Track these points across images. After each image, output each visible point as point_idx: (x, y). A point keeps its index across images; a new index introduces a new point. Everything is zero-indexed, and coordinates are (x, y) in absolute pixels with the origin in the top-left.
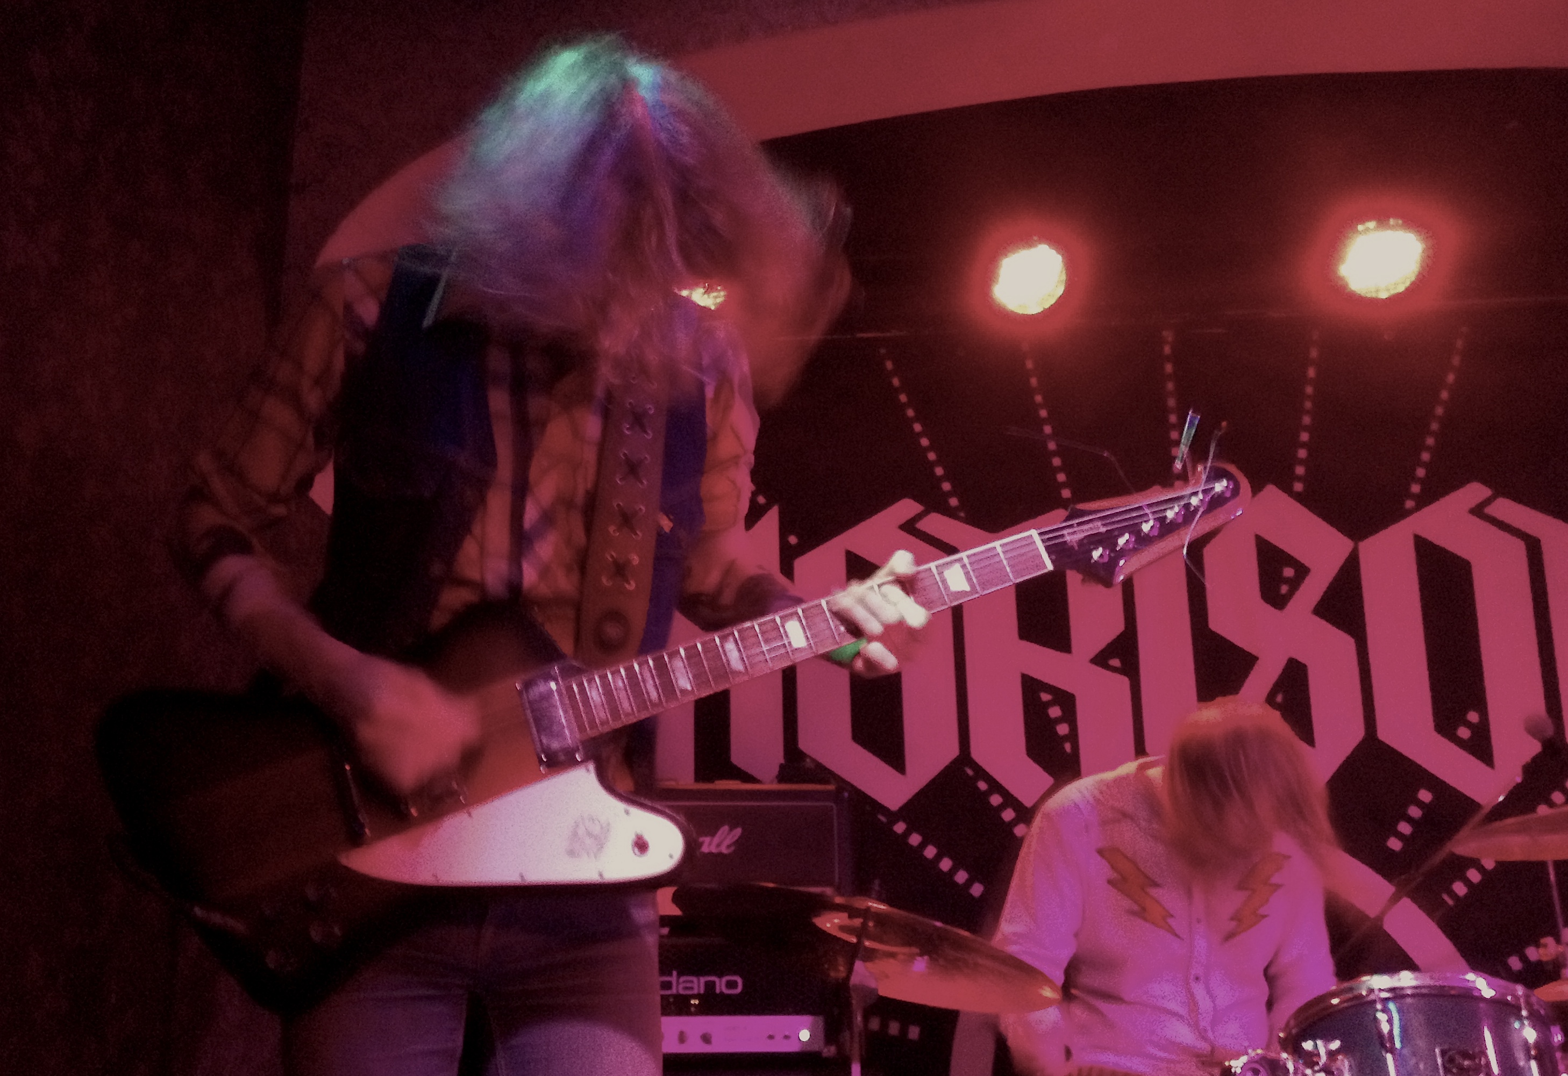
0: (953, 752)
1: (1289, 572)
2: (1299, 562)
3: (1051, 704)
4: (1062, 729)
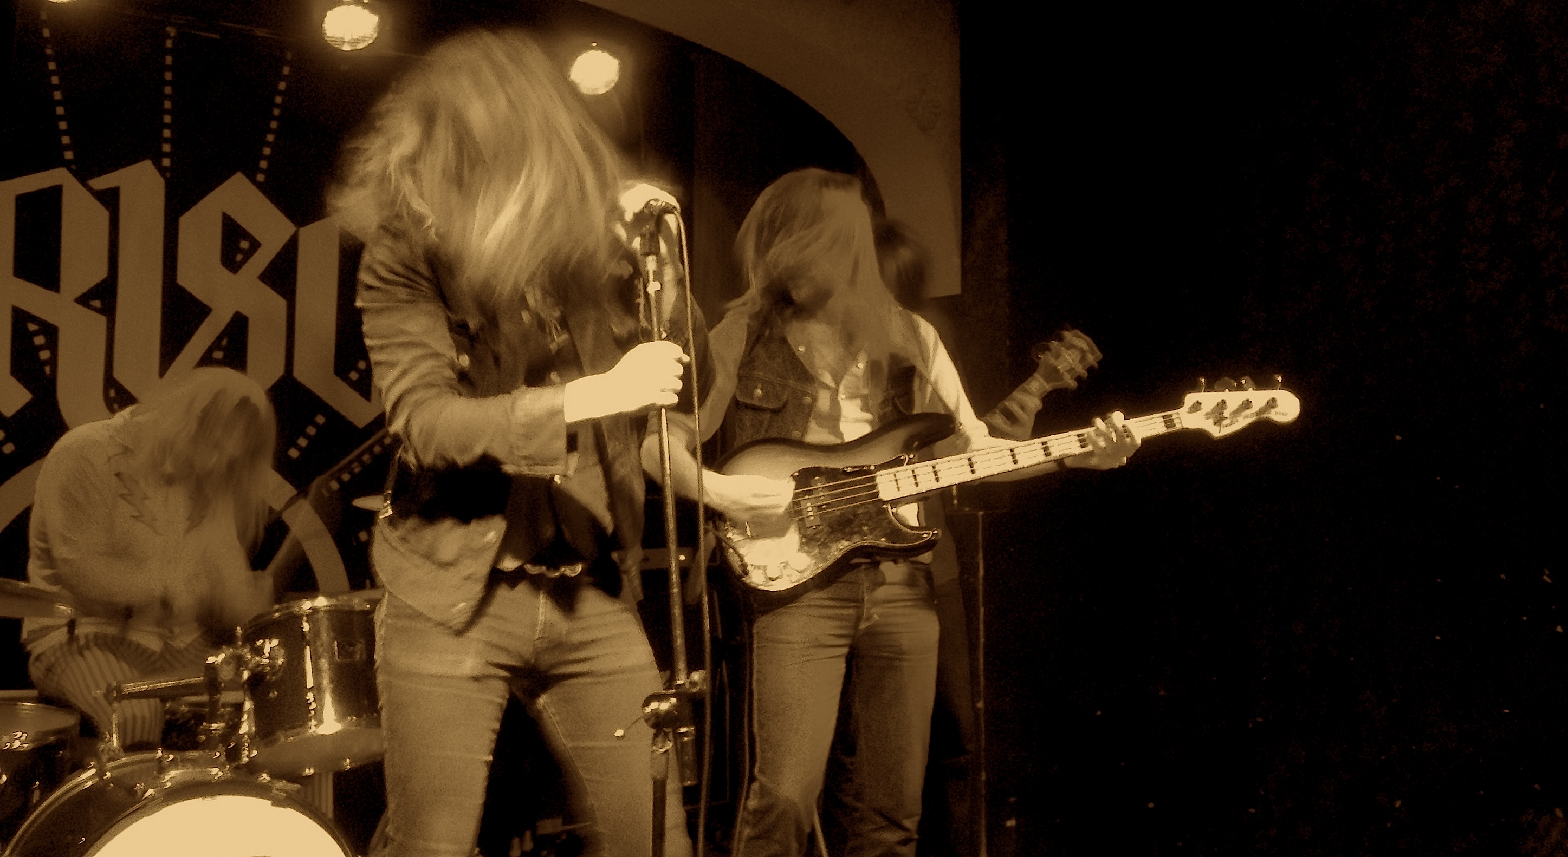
1: (244, 245)
2: (253, 237)
3: (36, 333)
4: (45, 355)
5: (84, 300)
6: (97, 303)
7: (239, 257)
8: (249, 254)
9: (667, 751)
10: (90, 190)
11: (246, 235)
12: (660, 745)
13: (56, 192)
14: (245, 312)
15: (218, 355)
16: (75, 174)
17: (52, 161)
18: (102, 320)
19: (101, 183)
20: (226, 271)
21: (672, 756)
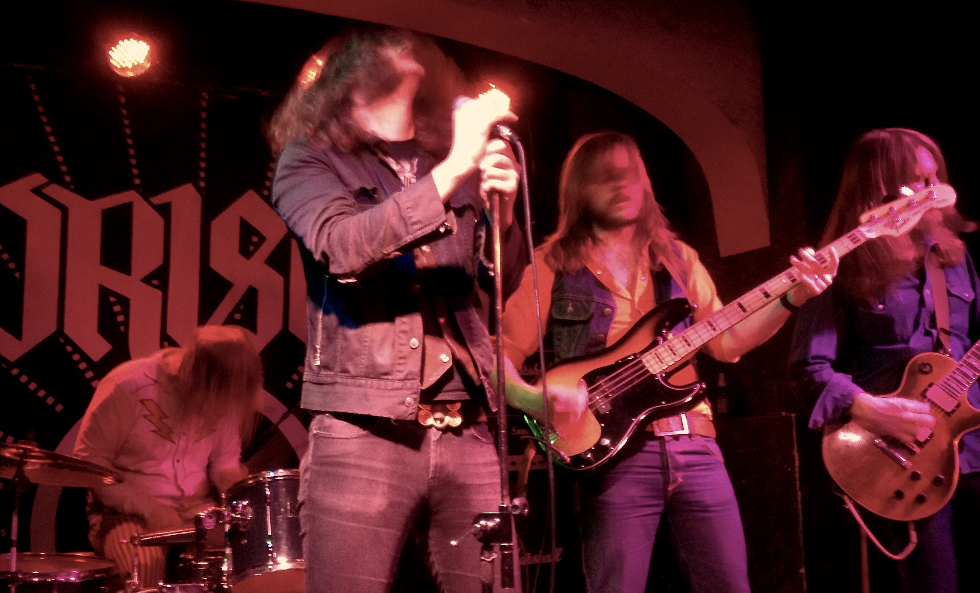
0: (53, 328)
1: (255, 239)
2: (261, 234)
3: (115, 303)
4: (121, 318)
5: (147, 280)
6: (155, 282)
7: (252, 248)
8: (258, 245)
9: (493, 561)
10: (151, 204)
11: (257, 233)
12: (487, 555)
13: (128, 208)
14: (255, 286)
15: (237, 316)
16: (141, 194)
17: (128, 186)
18: (159, 294)
19: (157, 200)
20: (241, 257)
21: (498, 566)
